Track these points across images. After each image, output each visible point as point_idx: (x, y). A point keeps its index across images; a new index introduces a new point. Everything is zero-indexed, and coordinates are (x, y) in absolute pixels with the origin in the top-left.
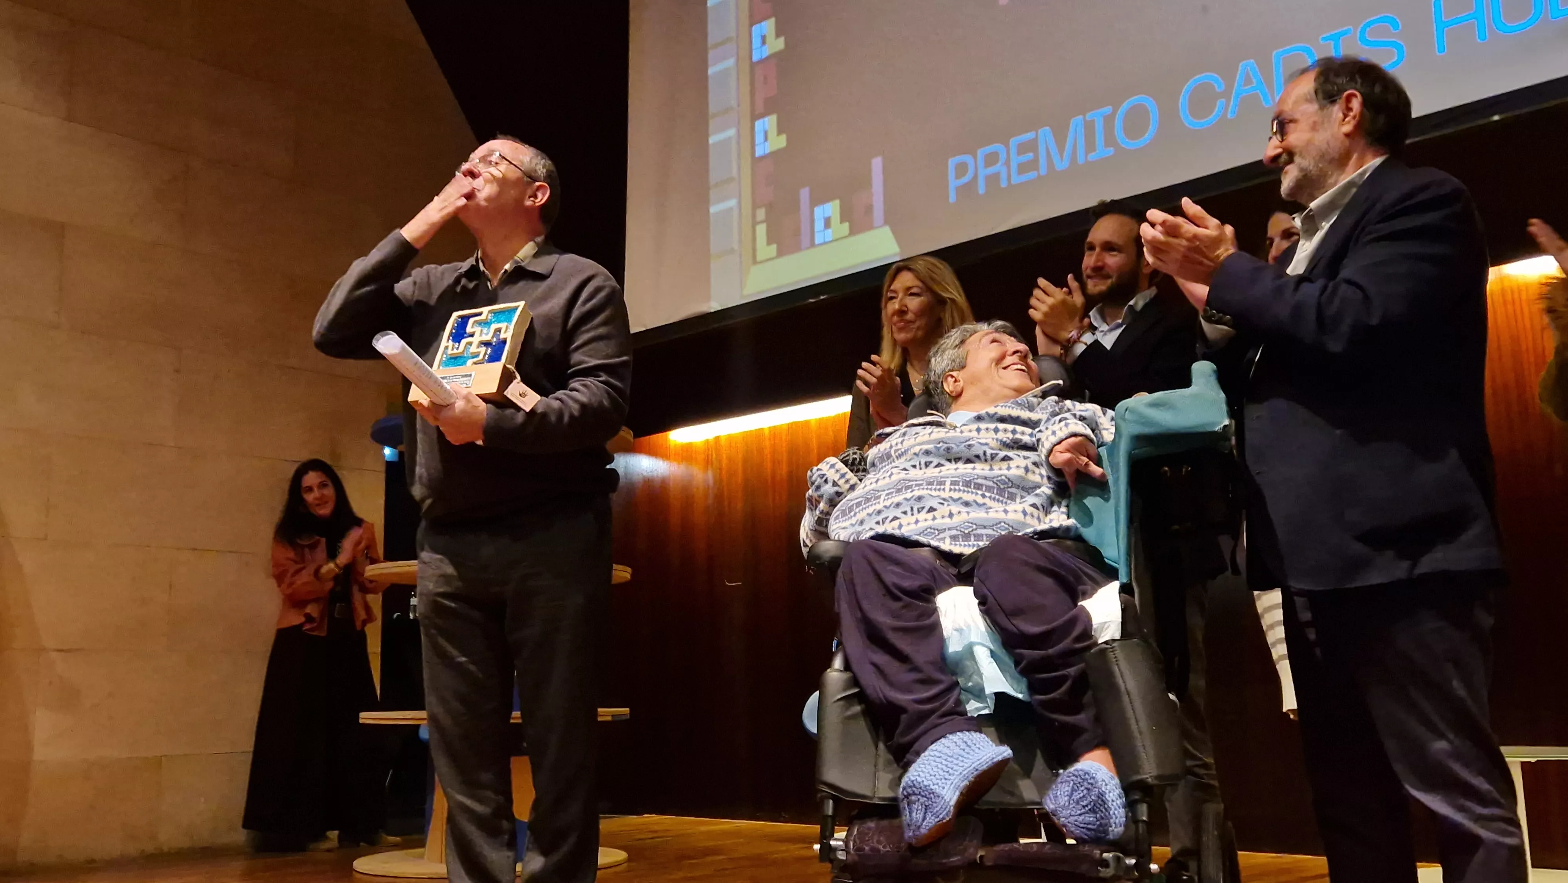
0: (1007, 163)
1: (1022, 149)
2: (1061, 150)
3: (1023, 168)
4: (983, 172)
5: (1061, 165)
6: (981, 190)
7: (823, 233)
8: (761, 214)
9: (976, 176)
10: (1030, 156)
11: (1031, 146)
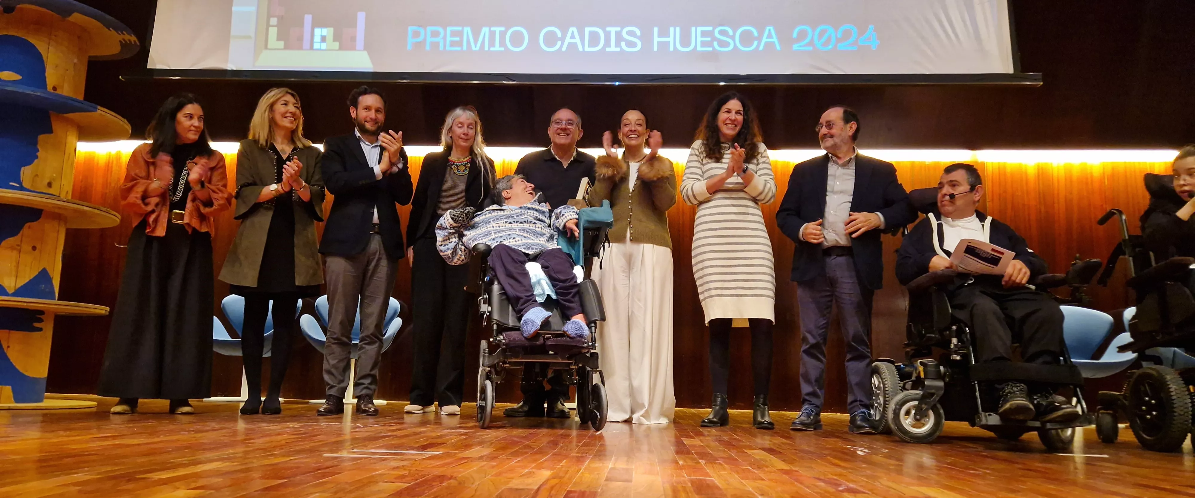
0: (445, 38)
1: (454, 34)
2: (476, 42)
3: (453, 44)
4: (429, 39)
5: (475, 48)
6: (428, 48)
7: (319, 44)
8: (274, 21)
9: (425, 40)
10: (458, 39)
11: (460, 34)
